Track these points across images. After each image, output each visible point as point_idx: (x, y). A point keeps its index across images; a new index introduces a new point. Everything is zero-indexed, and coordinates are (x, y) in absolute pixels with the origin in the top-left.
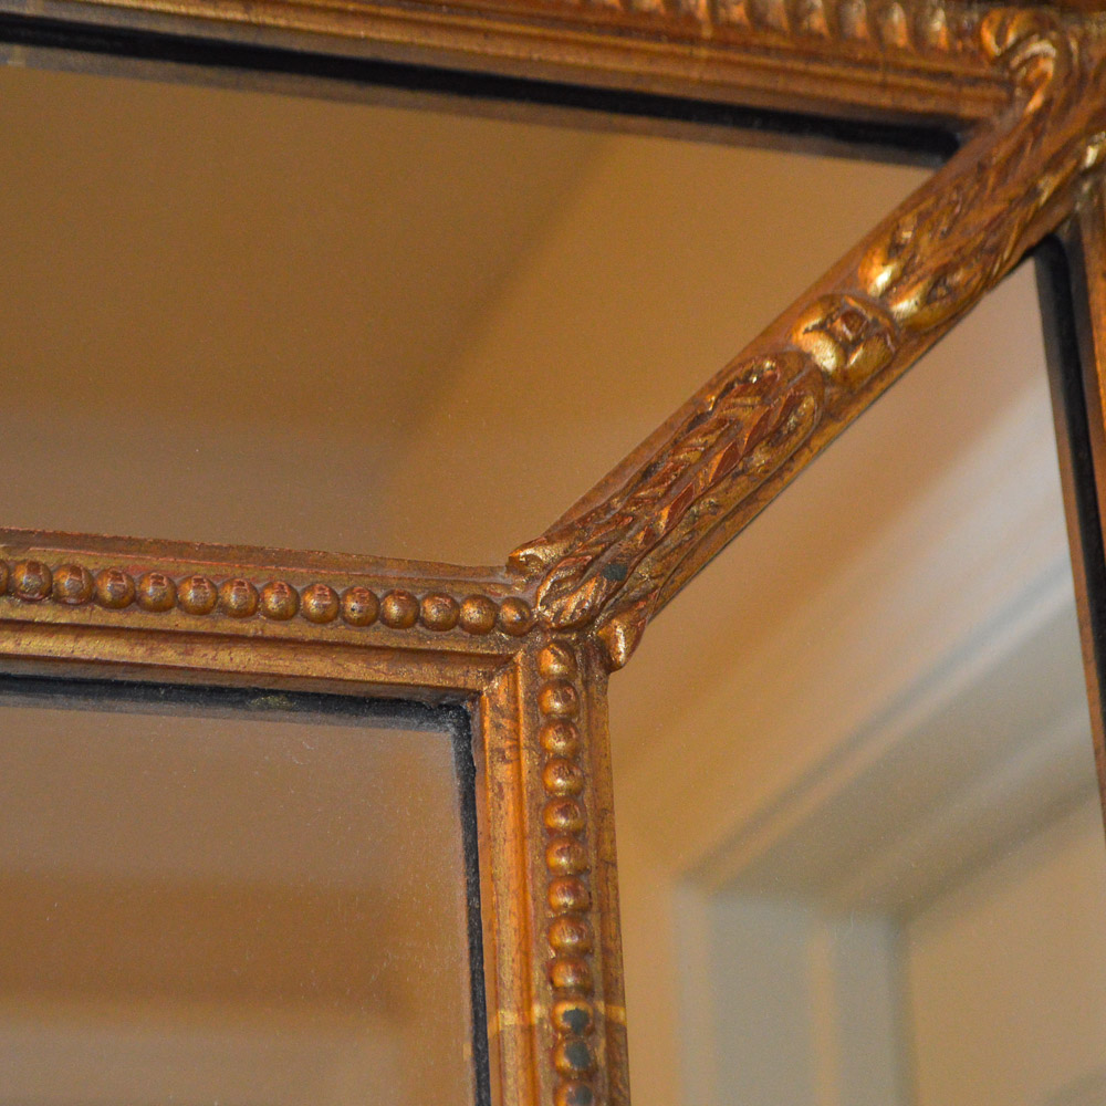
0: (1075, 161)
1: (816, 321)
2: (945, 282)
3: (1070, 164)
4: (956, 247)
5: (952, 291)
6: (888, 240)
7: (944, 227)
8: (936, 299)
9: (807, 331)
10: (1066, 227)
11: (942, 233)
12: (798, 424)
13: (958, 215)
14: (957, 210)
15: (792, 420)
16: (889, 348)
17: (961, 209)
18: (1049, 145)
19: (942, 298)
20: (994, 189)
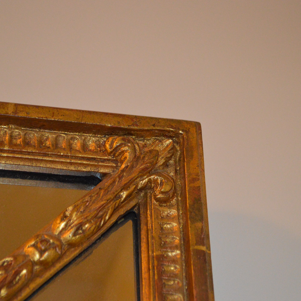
0: (134, 186)
1: (33, 243)
2: (82, 228)
3: (133, 187)
4: (85, 216)
5: (84, 231)
6: (62, 215)
7: (82, 210)
8: (77, 235)
9: (29, 247)
10: (136, 208)
11: (81, 212)
12: (19, 280)
13: (87, 206)
14: (88, 204)
15: (18, 278)
16: (57, 252)
17: (89, 204)
18: (124, 181)
19: (80, 233)
20: (103, 196)
